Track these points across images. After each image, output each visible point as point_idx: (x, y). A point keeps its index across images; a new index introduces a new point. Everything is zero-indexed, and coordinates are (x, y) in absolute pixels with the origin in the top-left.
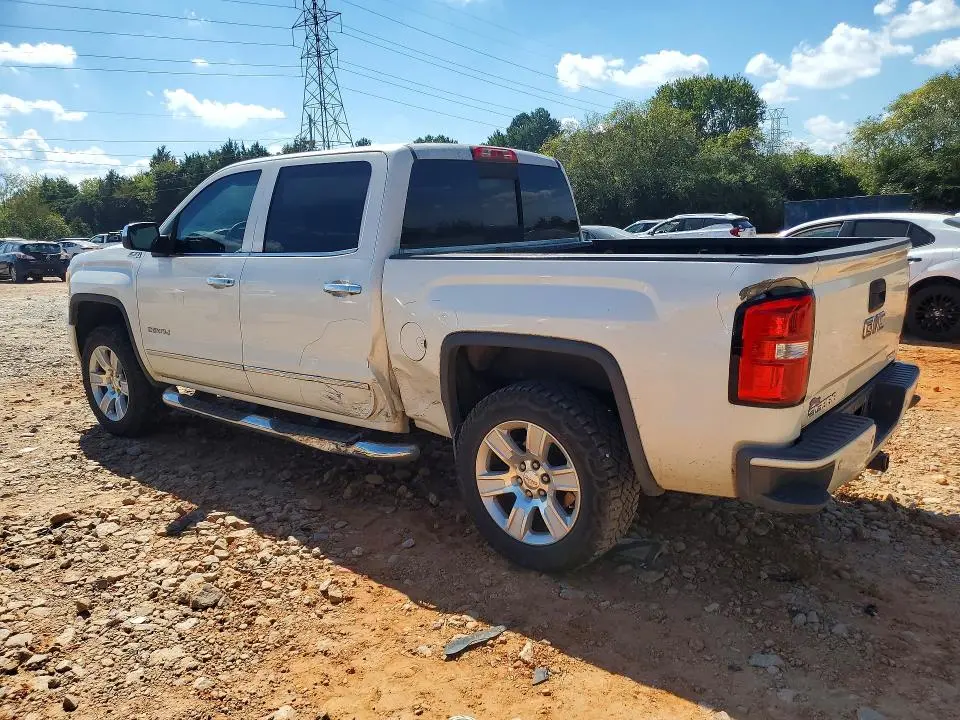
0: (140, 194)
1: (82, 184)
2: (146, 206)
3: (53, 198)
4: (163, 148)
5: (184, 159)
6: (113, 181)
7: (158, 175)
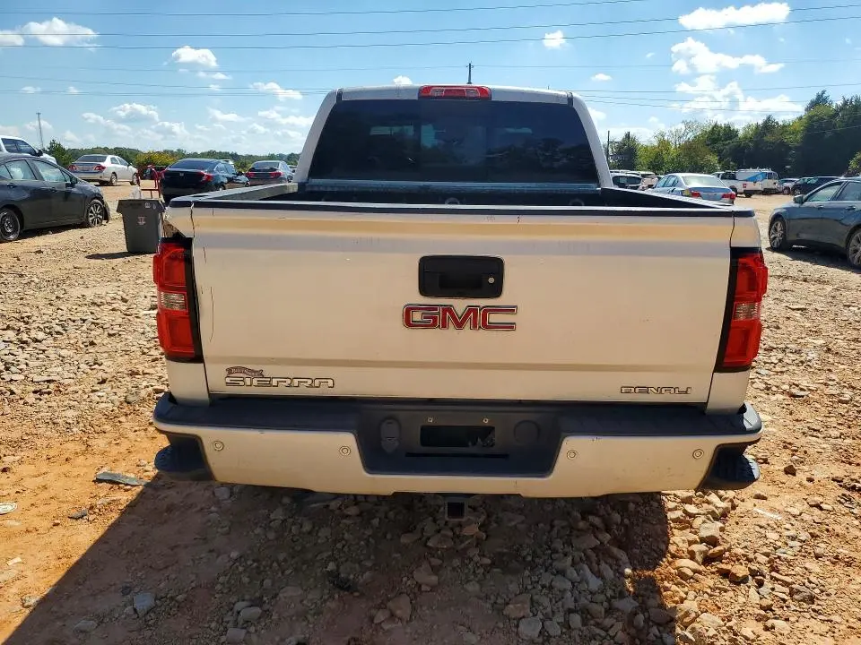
0: (788, 137)
1: (744, 129)
2: (790, 149)
3: (715, 141)
4: (823, 92)
5: (840, 103)
6: (768, 126)
7: (810, 118)
